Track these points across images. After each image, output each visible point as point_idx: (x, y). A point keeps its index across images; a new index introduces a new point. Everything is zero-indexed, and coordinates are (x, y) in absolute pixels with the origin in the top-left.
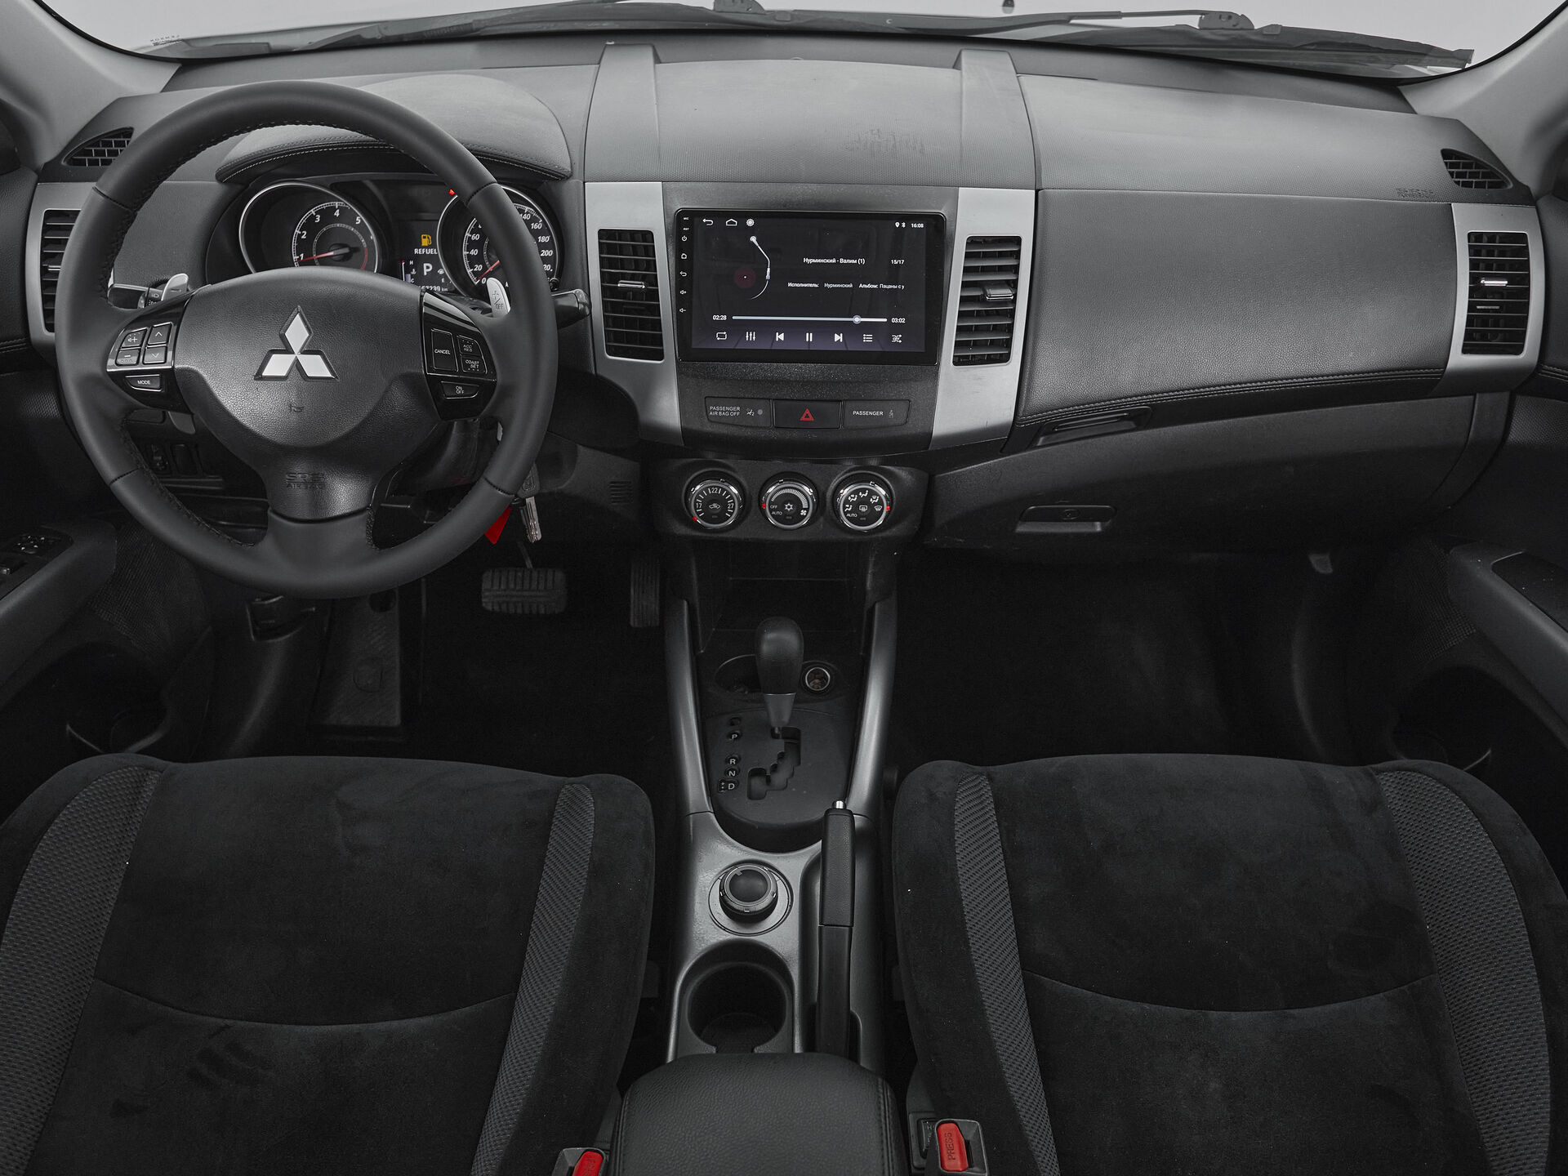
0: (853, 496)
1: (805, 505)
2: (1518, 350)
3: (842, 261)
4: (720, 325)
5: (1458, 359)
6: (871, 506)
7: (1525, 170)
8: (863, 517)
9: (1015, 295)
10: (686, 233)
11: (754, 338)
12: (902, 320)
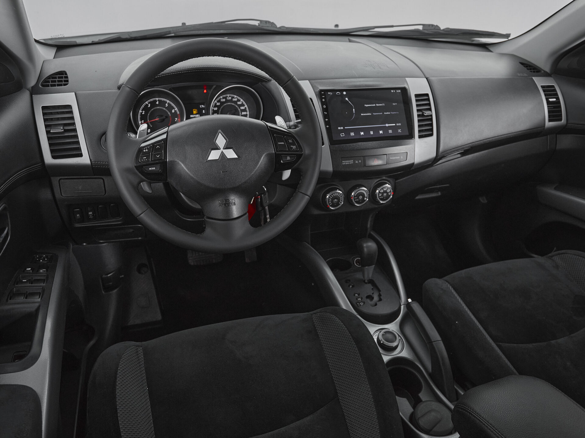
0: (382, 190)
1: (366, 196)
2: (561, 120)
4: (341, 131)
5: (548, 124)
6: (387, 193)
8: (385, 197)
9: (431, 113)
10: (323, 98)
11: (354, 135)
12: (400, 124)
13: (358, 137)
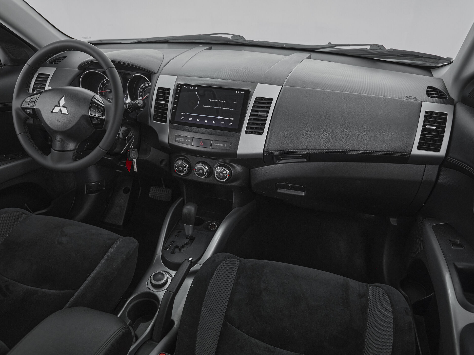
0: (218, 170)
1: (205, 171)
2: (438, 150)
3: (219, 101)
4: (183, 116)
5: (415, 151)
6: (224, 174)
7: (453, 94)
8: (221, 177)
9: (267, 115)
10: (178, 90)
11: (191, 120)
12: (233, 119)
13: (194, 122)
